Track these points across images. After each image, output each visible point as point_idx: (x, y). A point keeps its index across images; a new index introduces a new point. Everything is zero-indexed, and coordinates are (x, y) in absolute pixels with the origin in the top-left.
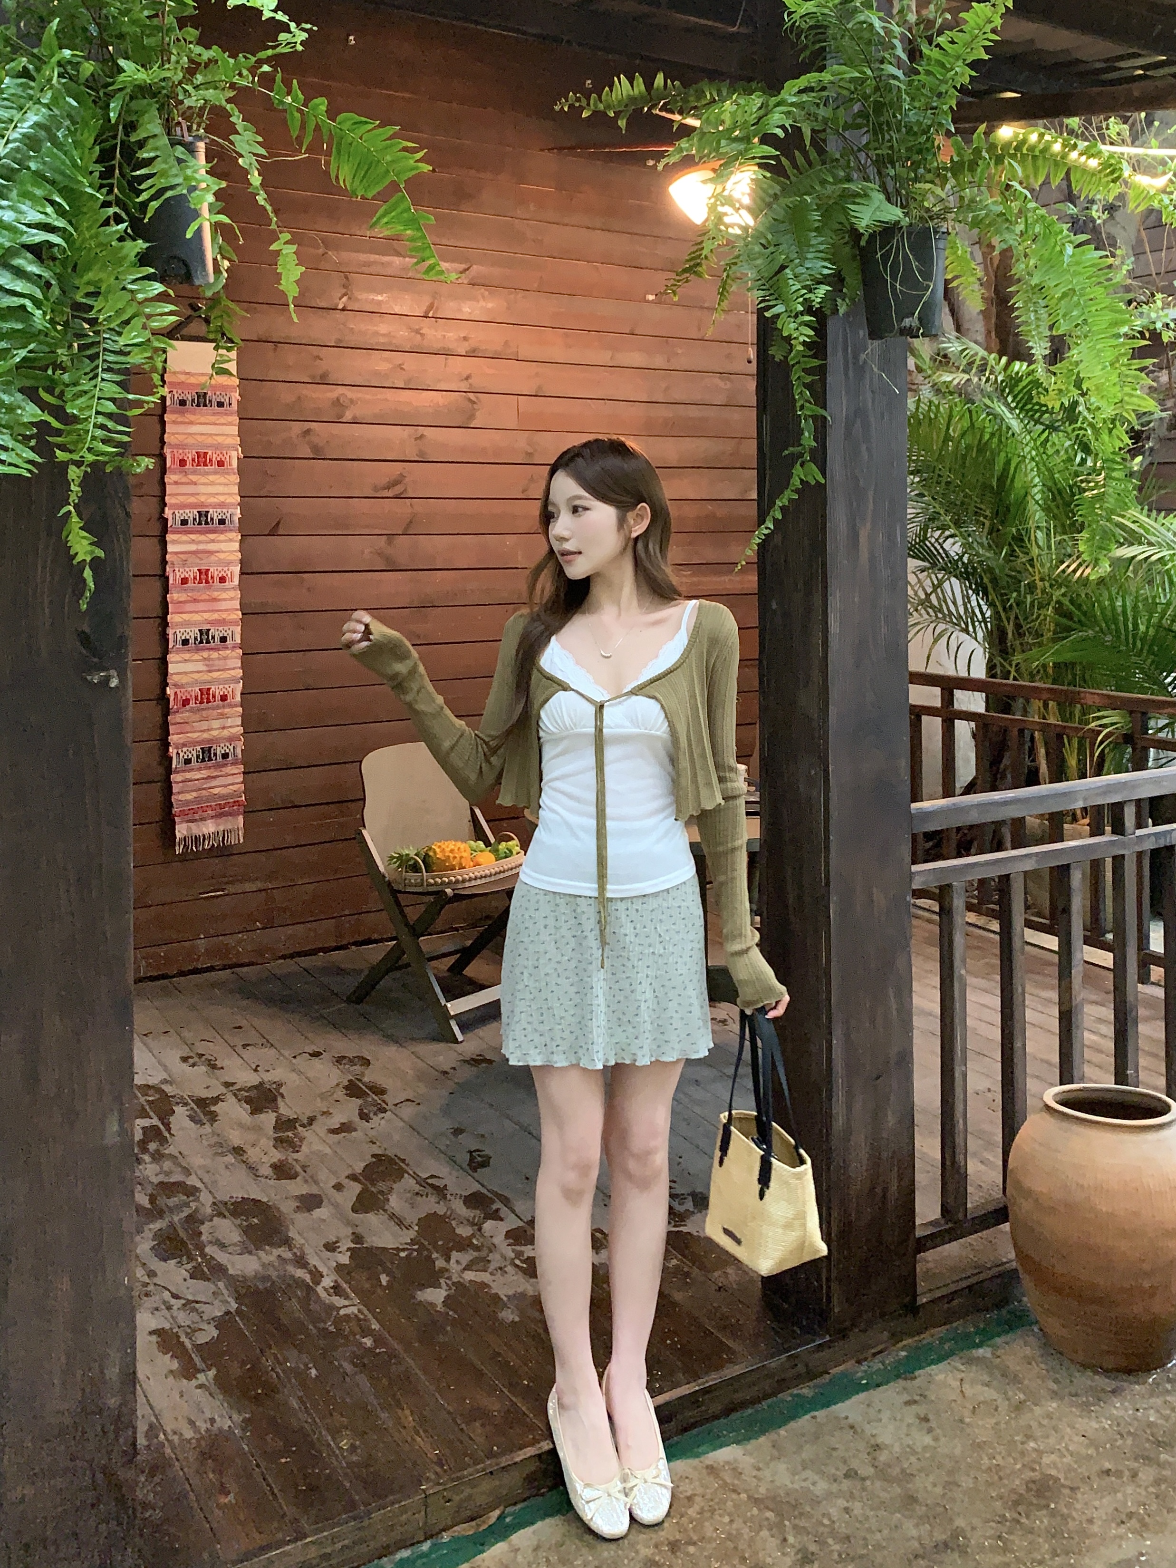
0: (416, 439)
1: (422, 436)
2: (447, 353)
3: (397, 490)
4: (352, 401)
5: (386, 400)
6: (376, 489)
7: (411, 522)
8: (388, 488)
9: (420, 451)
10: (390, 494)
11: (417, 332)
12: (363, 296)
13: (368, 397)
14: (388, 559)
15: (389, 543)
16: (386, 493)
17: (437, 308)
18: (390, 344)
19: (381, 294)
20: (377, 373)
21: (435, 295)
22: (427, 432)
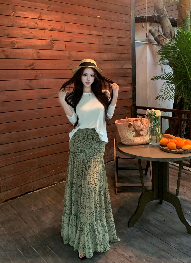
0: (37, 53)
1: (39, 52)
2: (45, 29)
3: (32, 67)
4: (17, 42)
5: (27, 42)
6: (25, 67)
7: (36, 76)
8: (29, 67)
9: (38, 56)
10: (30, 68)
11: (36, 23)
12: (19, 12)
13: (22, 41)
14: (30, 86)
15: (30, 82)
16: (28, 68)
17: (42, 17)
18: (28, 26)
19: (25, 12)
20: (24, 35)
21: (41, 13)
22: (40, 51)
